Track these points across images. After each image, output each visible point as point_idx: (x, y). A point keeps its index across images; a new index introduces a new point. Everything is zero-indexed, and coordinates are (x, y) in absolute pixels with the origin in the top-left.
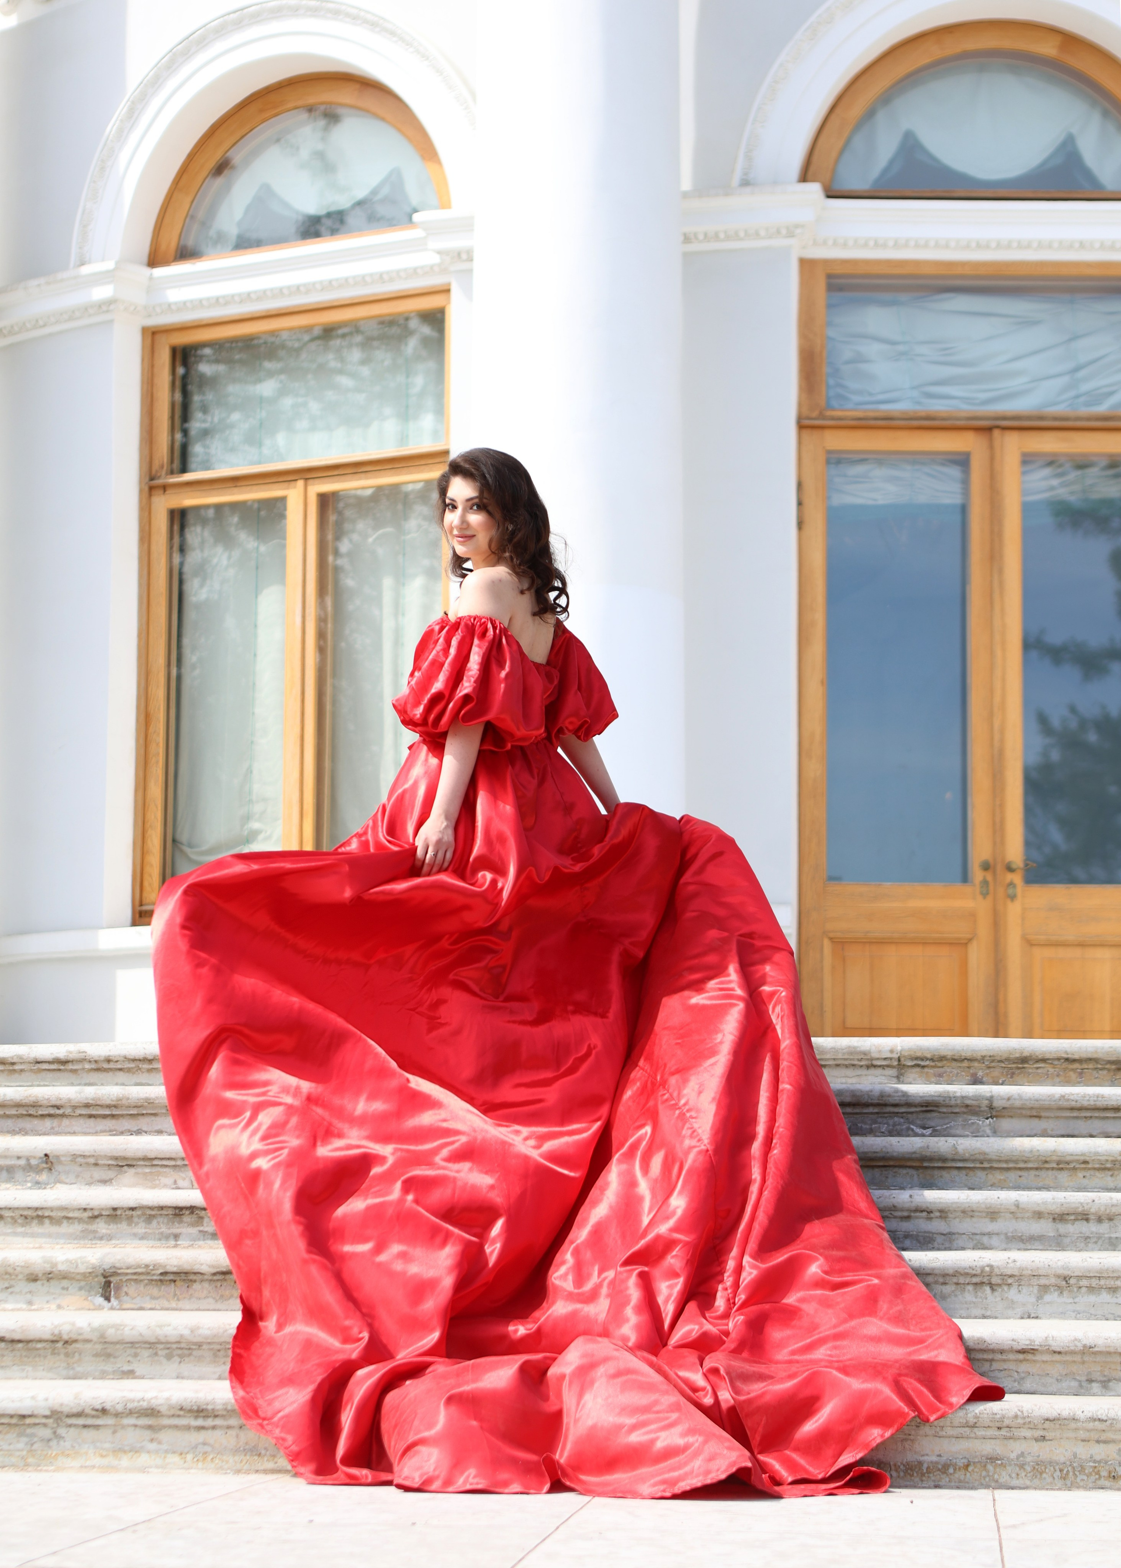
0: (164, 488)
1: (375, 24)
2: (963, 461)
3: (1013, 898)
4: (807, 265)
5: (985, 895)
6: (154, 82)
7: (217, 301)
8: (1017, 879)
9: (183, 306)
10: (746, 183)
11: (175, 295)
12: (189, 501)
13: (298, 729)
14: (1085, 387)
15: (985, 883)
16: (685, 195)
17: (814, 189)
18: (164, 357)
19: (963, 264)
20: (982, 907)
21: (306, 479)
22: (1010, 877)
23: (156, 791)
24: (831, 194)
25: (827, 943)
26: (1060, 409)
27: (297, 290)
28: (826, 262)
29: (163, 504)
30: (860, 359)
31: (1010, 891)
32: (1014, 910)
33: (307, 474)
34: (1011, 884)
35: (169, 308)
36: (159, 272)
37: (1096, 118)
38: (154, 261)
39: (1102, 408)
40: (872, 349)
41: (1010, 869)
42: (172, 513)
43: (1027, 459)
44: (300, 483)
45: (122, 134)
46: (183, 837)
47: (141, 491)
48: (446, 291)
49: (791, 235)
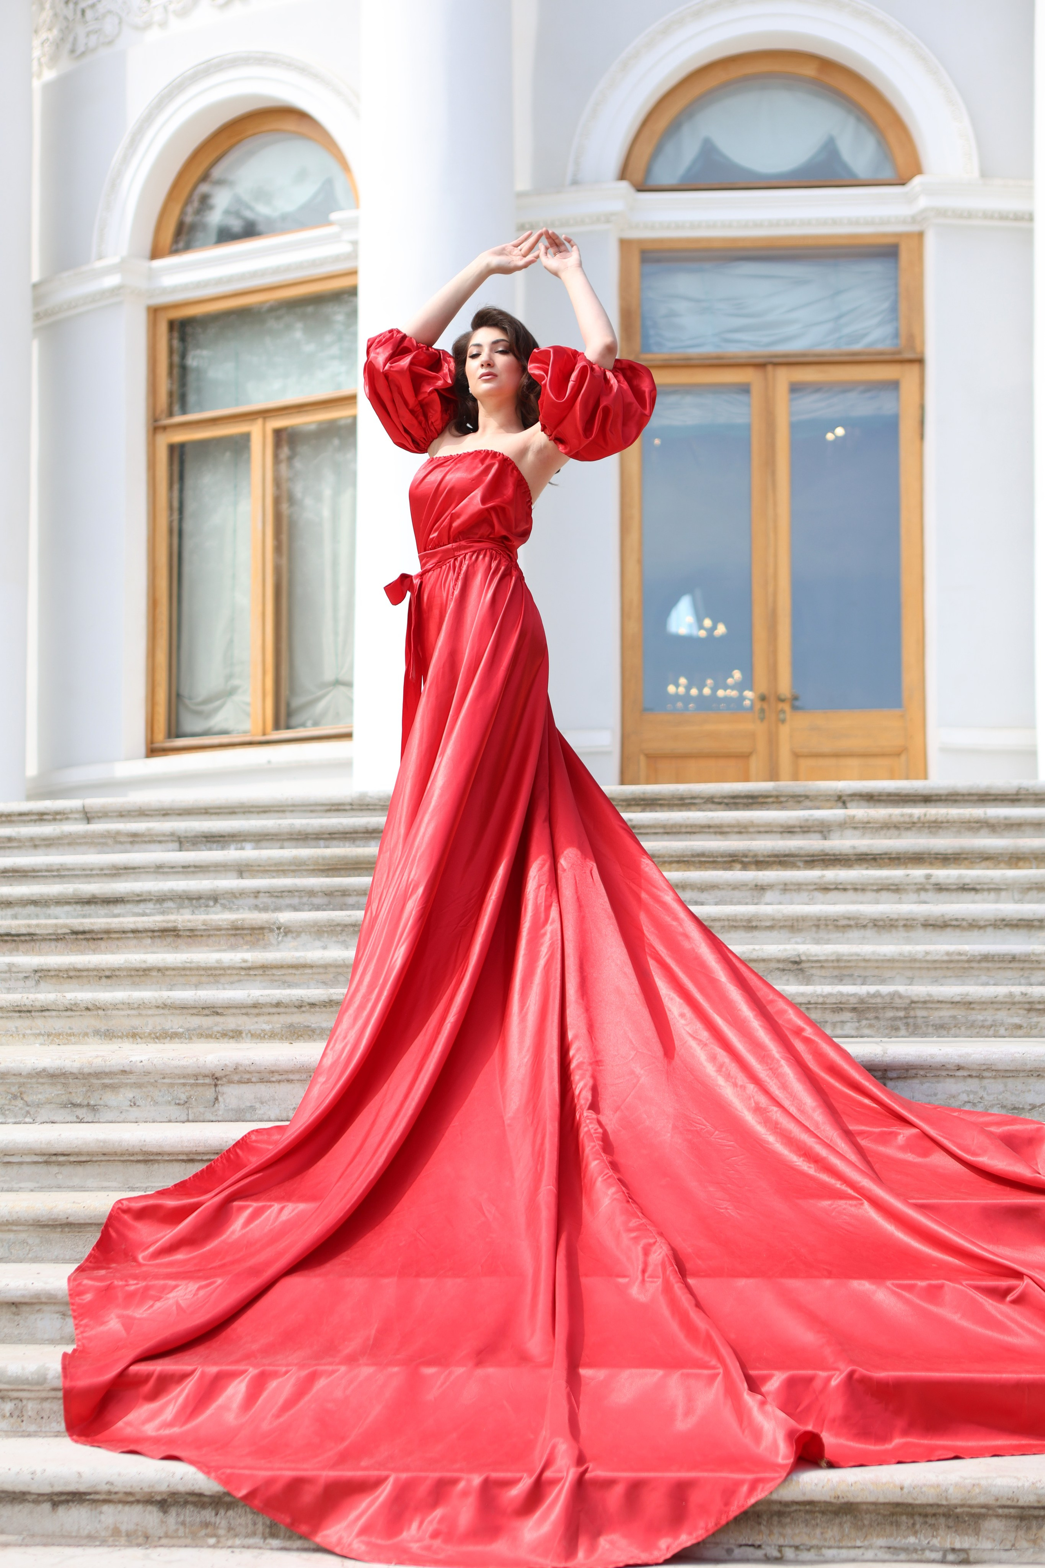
0: (165, 428)
1: (303, 70)
2: (745, 389)
3: (783, 721)
4: (624, 244)
5: (762, 719)
6: (148, 119)
7: (198, 285)
8: (786, 707)
9: (174, 289)
10: (575, 182)
11: (169, 281)
12: (179, 437)
13: (260, 608)
14: (847, 331)
15: (762, 711)
16: (520, 195)
17: (624, 185)
18: (163, 328)
19: (744, 239)
20: (760, 728)
21: (265, 418)
22: (781, 706)
23: (162, 657)
24: (641, 188)
25: (642, 759)
26: (827, 347)
27: (254, 274)
28: (640, 241)
29: (164, 440)
30: (672, 314)
31: (782, 716)
32: (784, 731)
33: (265, 414)
34: (783, 711)
35: (164, 291)
36: (158, 263)
37: (851, 122)
38: (155, 254)
39: (857, 347)
40: (681, 306)
41: (781, 700)
42: (172, 448)
43: (795, 388)
44: (260, 422)
45: (126, 160)
46: (185, 692)
47: (148, 431)
48: (354, 273)
49: (608, 221)
